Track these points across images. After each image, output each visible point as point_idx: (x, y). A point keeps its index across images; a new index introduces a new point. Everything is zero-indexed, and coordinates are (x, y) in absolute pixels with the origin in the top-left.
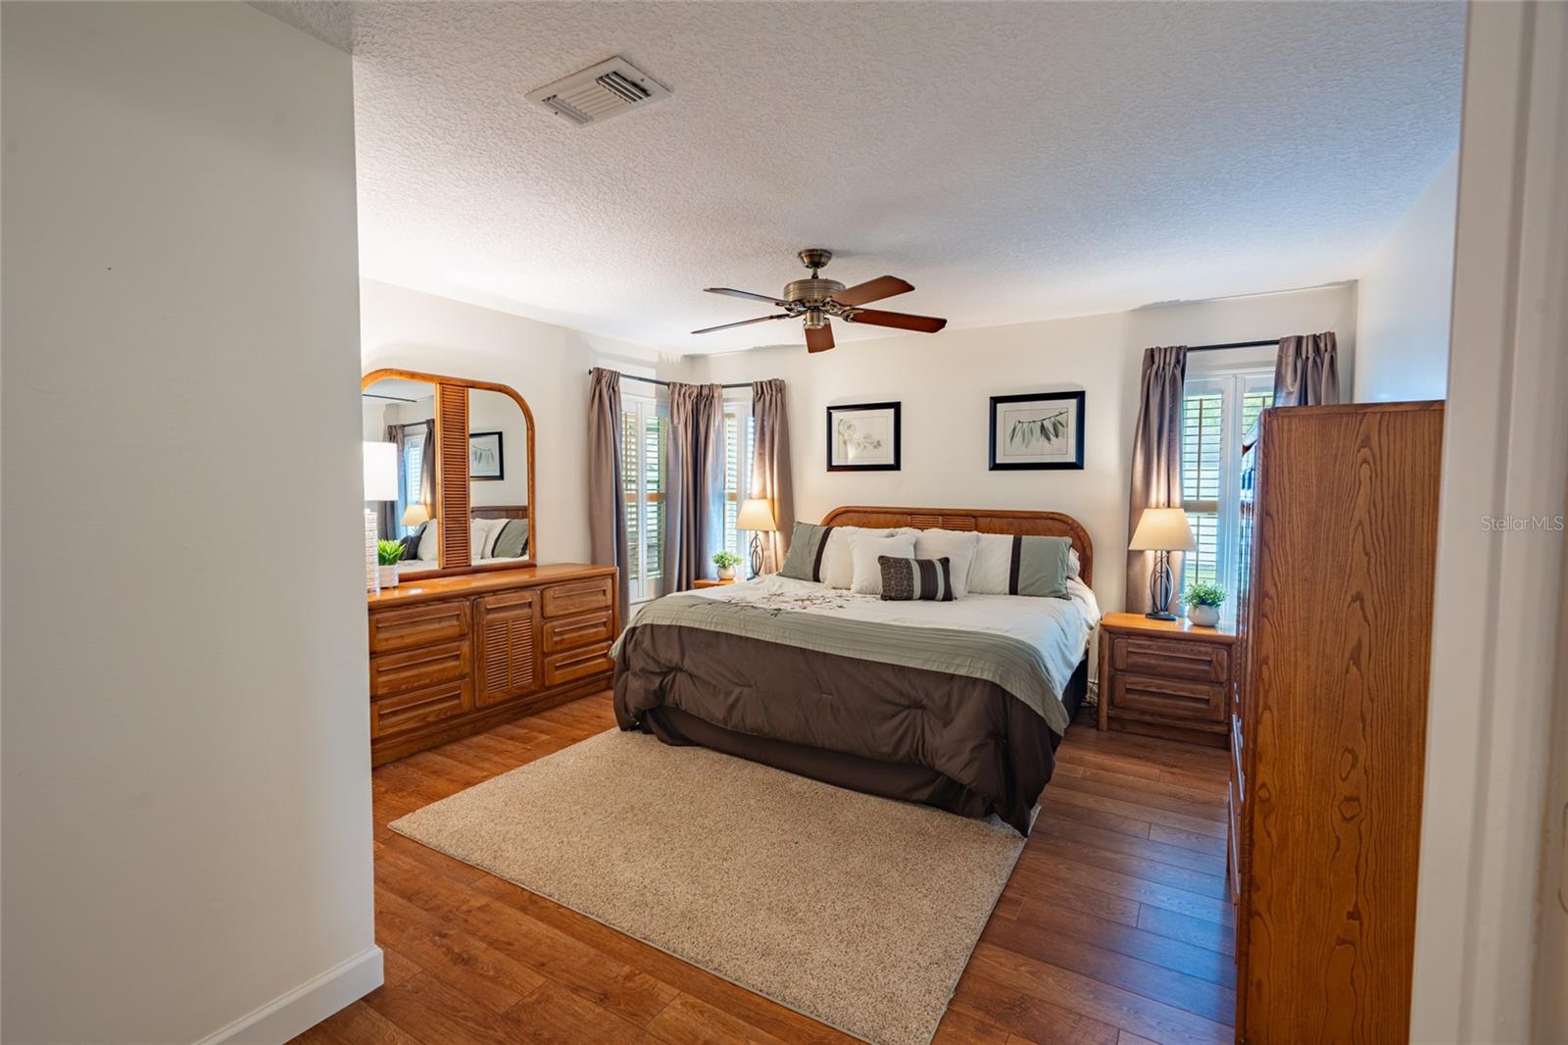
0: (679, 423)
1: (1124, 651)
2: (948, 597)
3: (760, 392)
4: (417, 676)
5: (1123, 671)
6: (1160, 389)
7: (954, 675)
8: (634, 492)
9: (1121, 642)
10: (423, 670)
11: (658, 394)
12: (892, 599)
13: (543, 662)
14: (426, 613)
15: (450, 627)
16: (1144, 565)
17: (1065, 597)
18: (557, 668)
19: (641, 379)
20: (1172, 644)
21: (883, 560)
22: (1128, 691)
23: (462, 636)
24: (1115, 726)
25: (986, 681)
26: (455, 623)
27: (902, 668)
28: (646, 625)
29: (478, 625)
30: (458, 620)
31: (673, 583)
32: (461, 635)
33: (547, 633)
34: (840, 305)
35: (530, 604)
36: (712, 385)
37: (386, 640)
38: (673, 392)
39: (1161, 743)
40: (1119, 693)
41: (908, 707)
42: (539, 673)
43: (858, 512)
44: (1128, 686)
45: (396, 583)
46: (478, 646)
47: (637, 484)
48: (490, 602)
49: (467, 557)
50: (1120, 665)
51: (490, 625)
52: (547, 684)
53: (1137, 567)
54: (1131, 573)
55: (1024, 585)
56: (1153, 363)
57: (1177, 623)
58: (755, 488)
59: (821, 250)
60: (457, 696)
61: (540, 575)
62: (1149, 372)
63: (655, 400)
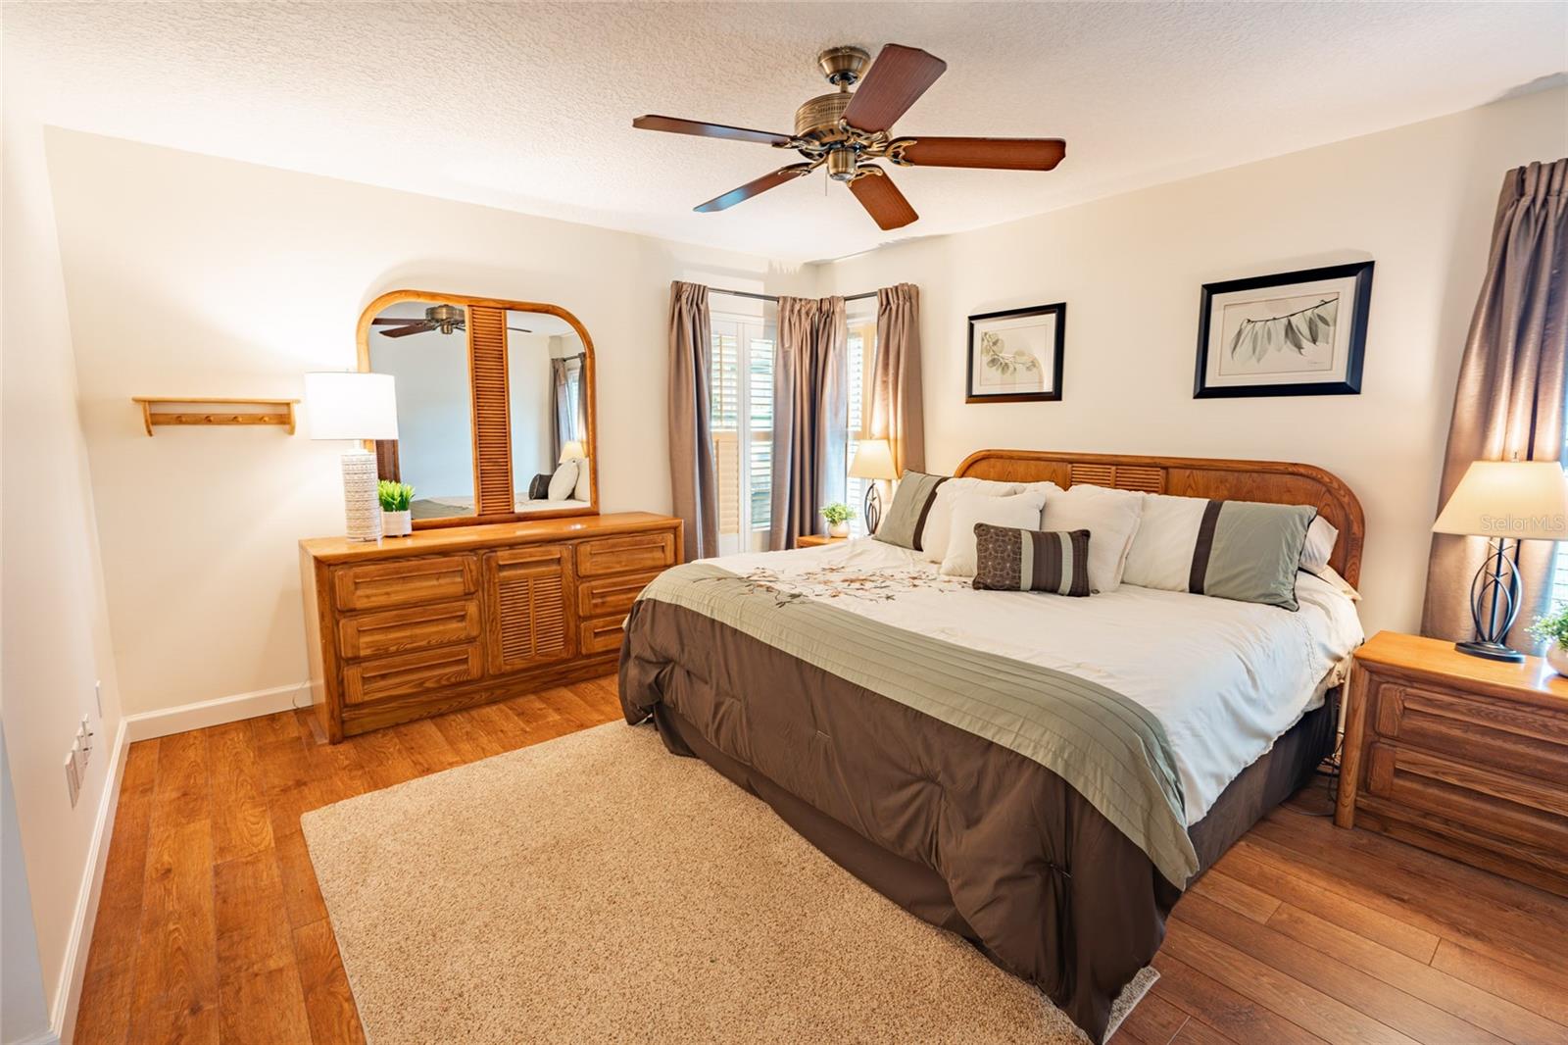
0: (791, 346)
1: (1398, 707)
2: (1082, 589)
3: (884, 303)
4: (411, 637)
5: (1392, 738)
6: (1531, 243)
7: (991, 743)
8: (735, 430)
9: (1392, 693)
10: (418, 631)
11: (767, 312)
12: (987, 588)
13: (578, 627)
14: (418, 569)
15: (452, 585)
16: (1462, 561)
17: (1289, 605)
18: (596, 635)
19: (737, 293)
20: (1500, 709)
21: (981, 529)
22: (1398, 773)
23: (468, 595)
24: (1369, 823)
25: (1040, 765)
26: (459, 579)
27: (919, 715)
28: (649, 600)
29: (489, 582)
30: (461, 576)
31: (780, 538)
32: (466, 594)
33: (583, 594)
34: (866, 131)
35: (559, 561)
36: (833, 297)
37: (368, 597)
38: (783, 309)
39: (1460, 873)
40: (1381, 774)
41: (919, 779)
42: (573, 640)
43: (1001, 457)
44: (1399, 766)
45: (409, 531)
46: (489, 607)
47: (738, 421)
48: (503, 556)
49: (509, 502)
50: (1385, 725)
51: (504, 584)
52: (584, 651)
53: (1449, 559)
54: (1437, 570)
55: (1216, 579)
56: (1522, 194)
57: (1521, 666)
58: (877, 427)
59: (846, 47)
60: (465, 661)
61: (604, 524)
62: (1509, 213)
63: (763, 320)
